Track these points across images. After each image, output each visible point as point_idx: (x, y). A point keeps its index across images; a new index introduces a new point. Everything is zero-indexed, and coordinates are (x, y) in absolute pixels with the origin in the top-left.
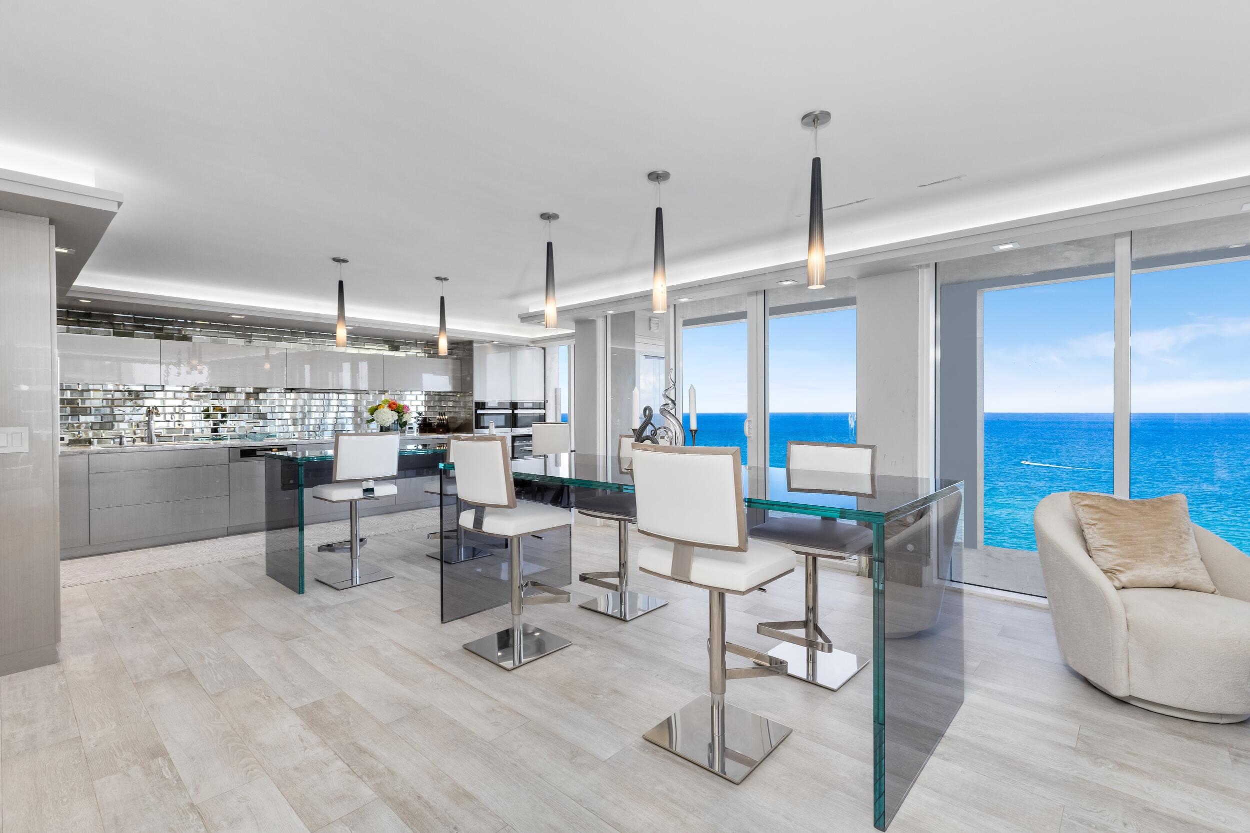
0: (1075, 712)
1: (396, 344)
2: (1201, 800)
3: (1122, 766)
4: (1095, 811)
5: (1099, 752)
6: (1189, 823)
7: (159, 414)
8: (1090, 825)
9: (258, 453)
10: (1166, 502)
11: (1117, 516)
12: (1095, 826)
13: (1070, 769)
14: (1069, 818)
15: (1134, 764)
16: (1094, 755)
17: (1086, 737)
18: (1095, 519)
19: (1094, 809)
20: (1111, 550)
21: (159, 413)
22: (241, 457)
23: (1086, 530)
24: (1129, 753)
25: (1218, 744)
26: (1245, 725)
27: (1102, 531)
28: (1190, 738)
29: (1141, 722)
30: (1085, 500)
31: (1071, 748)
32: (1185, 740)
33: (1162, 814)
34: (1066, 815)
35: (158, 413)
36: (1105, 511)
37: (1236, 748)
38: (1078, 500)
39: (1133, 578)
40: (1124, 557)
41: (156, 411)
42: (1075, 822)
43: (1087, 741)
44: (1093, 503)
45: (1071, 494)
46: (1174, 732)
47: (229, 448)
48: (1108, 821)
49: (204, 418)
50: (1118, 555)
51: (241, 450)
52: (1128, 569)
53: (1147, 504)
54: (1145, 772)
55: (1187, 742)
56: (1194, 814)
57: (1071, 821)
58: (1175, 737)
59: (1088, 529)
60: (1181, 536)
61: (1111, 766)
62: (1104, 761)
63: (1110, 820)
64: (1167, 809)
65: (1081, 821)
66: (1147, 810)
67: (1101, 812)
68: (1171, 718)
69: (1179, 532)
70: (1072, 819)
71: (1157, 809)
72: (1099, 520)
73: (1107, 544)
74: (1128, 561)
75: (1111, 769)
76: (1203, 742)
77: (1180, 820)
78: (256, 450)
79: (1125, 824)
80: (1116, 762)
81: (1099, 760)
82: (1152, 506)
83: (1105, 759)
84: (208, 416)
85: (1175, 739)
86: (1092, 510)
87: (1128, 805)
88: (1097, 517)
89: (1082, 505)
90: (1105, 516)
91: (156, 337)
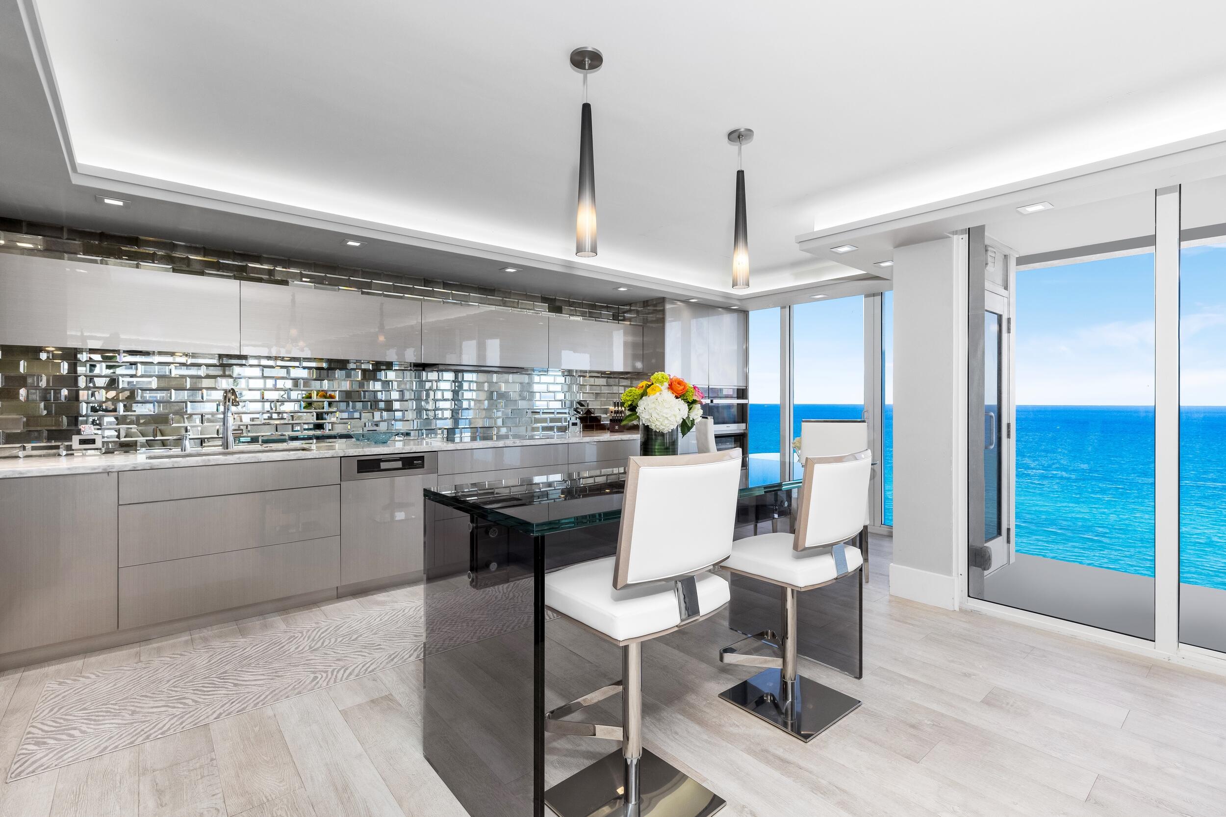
1: (558, 304)
7: (238, 402)
9: (383, 465)
21: (237, 399)
22: (358, 472)
35: (235, 400)
41: (233, 397)
47: (341, 457)
49: (304, 408)
51: (358, 461)
78: (380, 460)
84: (309, 405)
91: (235, 278)
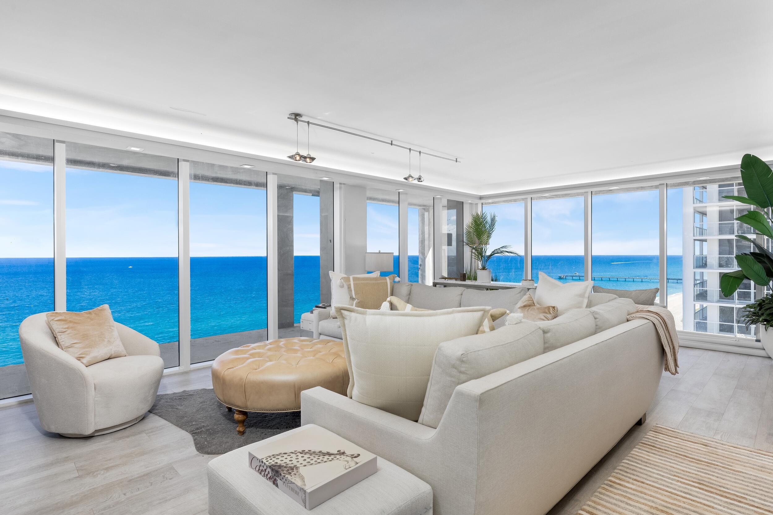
0: (67, 457)
2: (147, 461)
3: (107, 469)
4: (108, 499)
5: (92, 470)
6: (148, 474)
8: (110, 507)
10: (101, 310)
11: (78, 323)
12: (112, 506)
13: (83, 488)
14: (98, 512)
15: (112, 464)
16: (91, 473)
17: (81, 466)
18: (65, 328)
19: (107, 498)
20: (76, 346)
23: (59, 337)
24: (106, 461)
25: (140, 433)
26: (145, 418)
27: (71, 335)
28: (128, 437)
29: (103, 442)
30: (58, 317)
31: (77, 477)
32: (126, 439)
33: (137, 478)
34: (96, 512)
36: (70, 322)
37: (147, 430)
38: (53, 318)
39: (90, 359)
40: (84, 348)
42: (103, 512)
43: (83, 468)
44: (63, 318)
45: (47, 314)
46: (120, 438)
48: (116, 499)
50: (81, 348)
52: (87, 355)
53: (93, 313)
54: (119, 465)
55: (128, 439)
56: (148, 469)
57: (100, 513)
58: (122, 440)
59: (60, 335)
60: (111, 328)
61: (102, 472)
62: (97, 473)
63: (117, 498)
64: (137, 474)
65: (105, 509)
66: (130, 481)
67: (111, 497)
68: (115, 433)
69: (110, 326)
70: (100, 512)
71: (133, 478)
72: (68, 328)
73: (75, 342)
74: (87, 350)
75: (103, 474)
76: (134, 435)
77: (144, 475)
79: (125, 494)
80: (104, 469)
81: (95, 474)
82: (95, 314)
83: (97, 471)
85: (122, 441)
86: (63, 323)
87: (121, 485)
88: (66, 326)
89: (56, 321)
90: (71, 325)
